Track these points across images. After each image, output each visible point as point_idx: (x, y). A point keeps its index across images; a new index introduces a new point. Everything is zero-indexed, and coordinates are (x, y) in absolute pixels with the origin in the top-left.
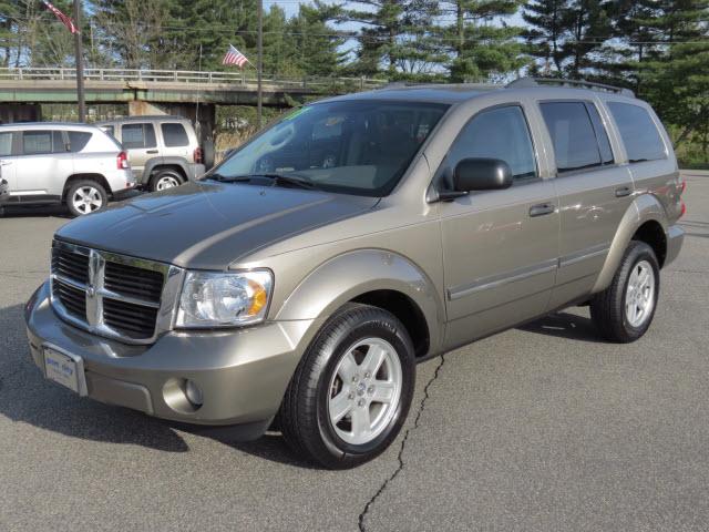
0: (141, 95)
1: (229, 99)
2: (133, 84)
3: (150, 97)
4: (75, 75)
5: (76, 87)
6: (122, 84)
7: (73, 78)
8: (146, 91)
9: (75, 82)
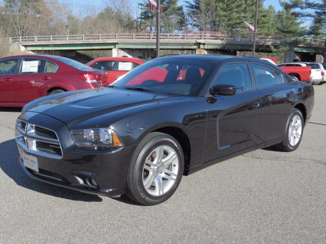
0: (202, 46)
1: (243, 48)
2: (199, 41)
3: (206, 47)
4: (156, 37)
5: (156, 42)
6: (194, 41)
7: (155, 38)
8: (204, 44)
9: (156, 40)
